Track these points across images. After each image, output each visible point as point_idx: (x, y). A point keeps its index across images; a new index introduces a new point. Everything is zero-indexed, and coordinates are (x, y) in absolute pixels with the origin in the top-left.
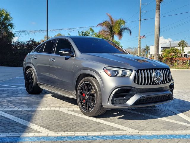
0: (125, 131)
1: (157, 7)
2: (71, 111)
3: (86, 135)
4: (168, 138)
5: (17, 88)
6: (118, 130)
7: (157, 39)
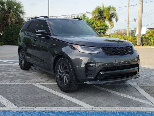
0: (81, 106)
2: (44, 85)
3: (44, 109)
5: (13, 64)
6: (76, 105)
7: (140, 22)
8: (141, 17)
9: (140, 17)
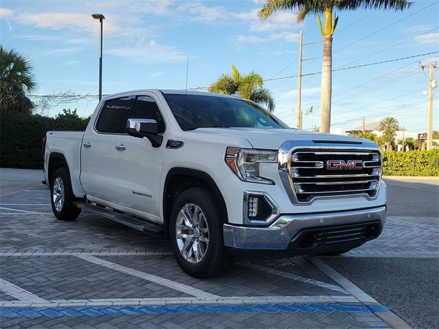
0: (193, 296)
1: (325, 50)
2: (102, 257)
3: (110, 304)
4: (270, 311)
5: (13, 212)
6: (180, 294)
7: (325, 115)
8: (329, 102)
9: (326, 104)
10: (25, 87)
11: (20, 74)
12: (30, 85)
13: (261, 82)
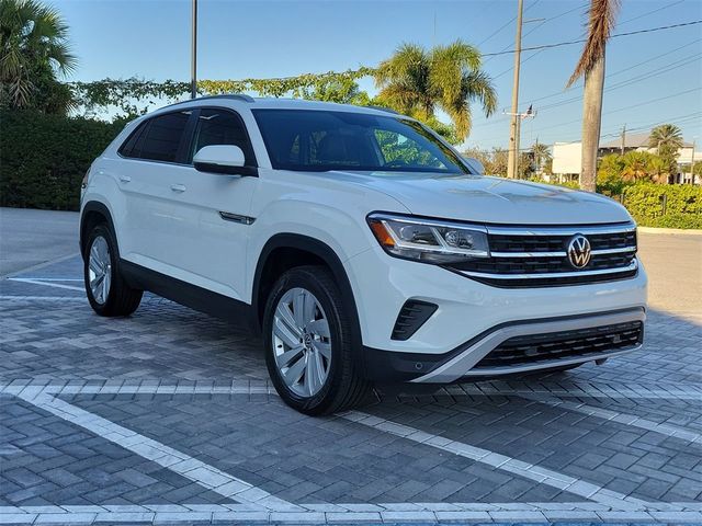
3: (430, 517)
7: (591, 118)
8: (598, 97)
9: (594, 99)
10: (55, 64)
11: (47, 39)
12: (63, 59)
13: (474, 58)
